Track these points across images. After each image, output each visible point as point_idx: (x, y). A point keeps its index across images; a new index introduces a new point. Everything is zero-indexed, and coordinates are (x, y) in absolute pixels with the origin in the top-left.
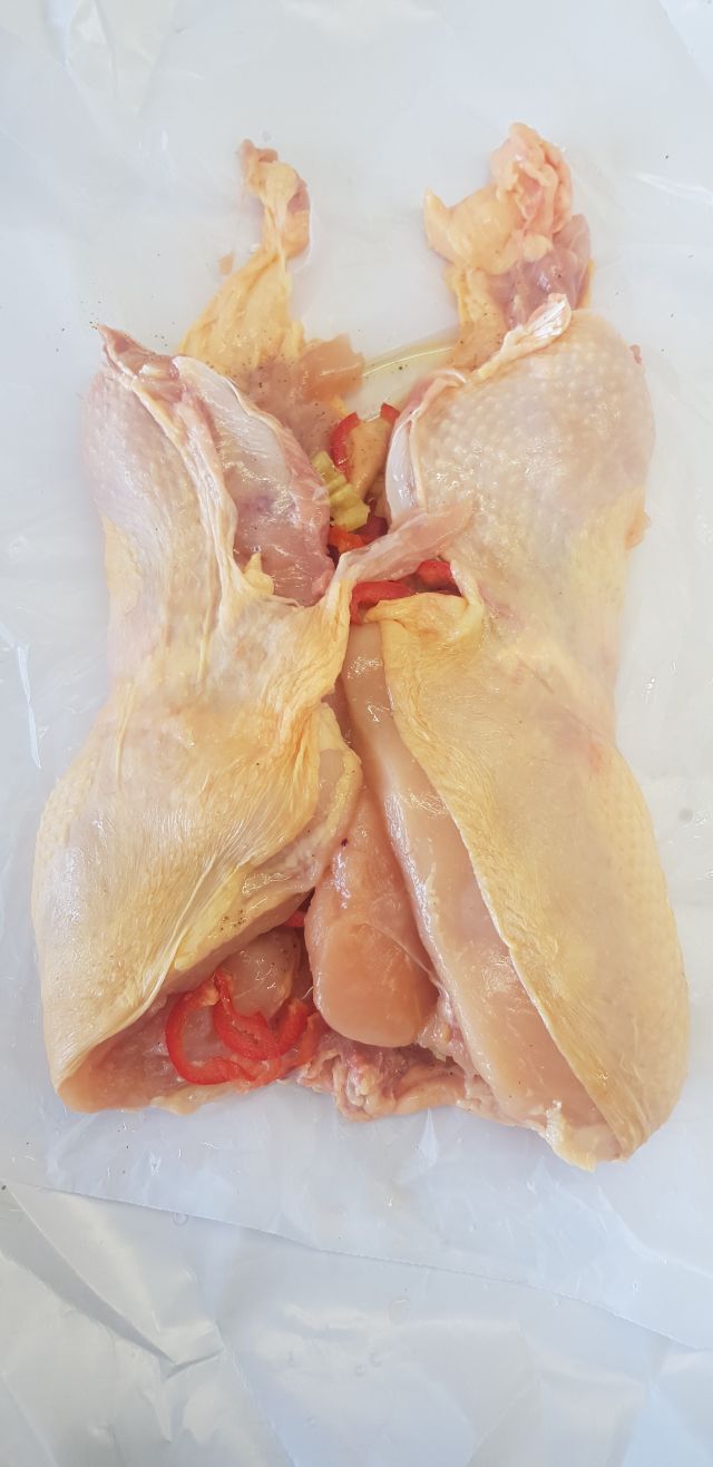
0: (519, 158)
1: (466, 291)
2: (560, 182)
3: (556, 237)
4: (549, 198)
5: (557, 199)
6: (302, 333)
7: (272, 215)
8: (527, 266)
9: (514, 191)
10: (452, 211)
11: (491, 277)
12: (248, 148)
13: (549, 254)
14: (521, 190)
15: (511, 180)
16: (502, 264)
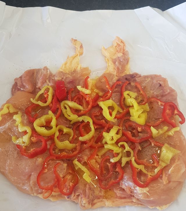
0: (117, 41)
1: (108, 61)
2: (124, 45)
3: (123, 53)
4: (122, 47)
5: (123, 48)
6: (81, 66)
7: (77, 49)
8: (118, 58)
9: (116, 46)
10: (106, 49)
11: (112, 59)
12: (72, 39)
13: (122, 56)
14: (118, 46)
15: (116, 44)
16: (114, 57)
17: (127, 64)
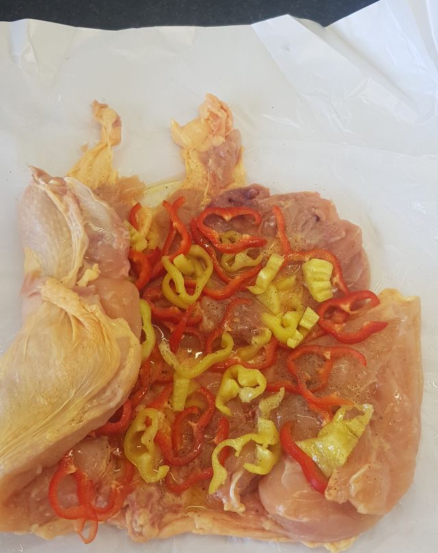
0: (210, 107)
1: (189, 158)
2: (228, 116)
3: (226, 137)
4: (223, 123)
5: (227, 123)
6: (117, 175)
7: (105, 128)
8: (215, 148)
9: (208, 120)
10: (183, 127)
11: (199, 153)
12: (96, 103)
13: (223, 143)
14: (212, 119)
15: (207, 115)
16: (204, 148)
17: (237, 163)
